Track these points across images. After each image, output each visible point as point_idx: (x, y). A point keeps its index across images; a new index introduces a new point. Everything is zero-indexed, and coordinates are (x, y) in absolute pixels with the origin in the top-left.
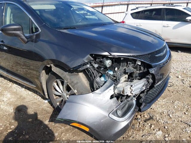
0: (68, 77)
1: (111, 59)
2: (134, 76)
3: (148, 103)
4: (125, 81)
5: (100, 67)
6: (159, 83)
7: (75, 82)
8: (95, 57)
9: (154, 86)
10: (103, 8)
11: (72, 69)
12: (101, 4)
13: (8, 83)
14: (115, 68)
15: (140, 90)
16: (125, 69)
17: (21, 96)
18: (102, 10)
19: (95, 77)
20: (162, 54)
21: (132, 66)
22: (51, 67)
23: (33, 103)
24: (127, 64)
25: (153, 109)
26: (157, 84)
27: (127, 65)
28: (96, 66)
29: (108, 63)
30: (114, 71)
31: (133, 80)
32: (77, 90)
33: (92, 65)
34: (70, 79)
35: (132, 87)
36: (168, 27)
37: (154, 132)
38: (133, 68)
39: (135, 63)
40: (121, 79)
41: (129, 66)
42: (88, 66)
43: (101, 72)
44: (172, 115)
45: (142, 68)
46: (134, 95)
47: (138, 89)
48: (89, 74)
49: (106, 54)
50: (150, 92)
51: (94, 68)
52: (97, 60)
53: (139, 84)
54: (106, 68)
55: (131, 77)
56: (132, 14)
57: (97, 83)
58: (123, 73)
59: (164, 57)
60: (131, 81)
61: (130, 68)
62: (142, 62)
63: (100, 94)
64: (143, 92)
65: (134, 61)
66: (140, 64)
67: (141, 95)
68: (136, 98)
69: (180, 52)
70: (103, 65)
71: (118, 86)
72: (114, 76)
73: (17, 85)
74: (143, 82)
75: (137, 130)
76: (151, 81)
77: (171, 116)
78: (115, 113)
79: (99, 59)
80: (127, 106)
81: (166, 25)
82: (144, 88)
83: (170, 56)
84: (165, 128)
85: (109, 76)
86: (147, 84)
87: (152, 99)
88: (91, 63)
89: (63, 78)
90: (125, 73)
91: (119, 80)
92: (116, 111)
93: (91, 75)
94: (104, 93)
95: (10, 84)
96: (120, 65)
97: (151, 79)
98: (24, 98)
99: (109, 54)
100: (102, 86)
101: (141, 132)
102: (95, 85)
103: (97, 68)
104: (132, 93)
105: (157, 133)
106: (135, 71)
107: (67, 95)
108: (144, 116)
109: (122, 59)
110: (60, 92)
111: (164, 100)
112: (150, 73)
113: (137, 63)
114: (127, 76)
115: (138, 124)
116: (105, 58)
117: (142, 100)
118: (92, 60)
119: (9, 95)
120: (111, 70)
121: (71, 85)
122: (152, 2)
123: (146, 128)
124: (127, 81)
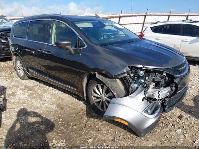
0: (109, 82)
1: (143, 70)
2: (161, 84)
3: (170, 106)
4: (153, 88)
5: (135, 76)
6: (181, 91)
7: (115, 86)
8: (132, 68)
9: (176, 93)
10: (121, 18)
11: (114, 77)
12: (119, 15)
13: (45, 87)
14: (146, 78)
15: (165, 95)
16: (154, 79)
17: (59, 98)
18: (119, 21)
19: (130, 84)
20: (183, 68)
21: (159, 77)
22: (95, 74)
23: (71, 103)
24: (155, 74)
25: (174, 113)
26: (179, 91)
27: (155, 76)
28: (132, 75)
29: (141, 73)
30: (145, 80)
31: (160, 87)
32: (116, 93)
33: (128, 74)
34: (111, 84)
35: (159, 93)
36: (186, 41)
37: (175, 129)
38: (161, 78)
39: (162, 74)
40: (150, 86)
41: (156, 77)
42: (126, 75)
43: (136, 80)
44: (190, 119)
45: (167, 78)
46: (161, 98)
47: (164, 94)
48: (126, 81)
49: (141, 66)
50: (173, 97)
51: (131, 76)
52: (133, 71)
53: (165, 90)
54: (139, 77)
55: (158, 85)
56: (151, 28)
57: (132, 88)
58: (152, 82)
59: (184, 70)
60: (158, 88)
61: (158, 78)
62: (167, 74)
63: (134, 97)
64: (167, 97)
65: (161, 73)
66: (166, 75)
67: (166, 99)
68: (162, 101)
69: (197, 65)
70: (137, 75)
71: (149, 91)
72: (145, 84)
73: (53, 89)
74: (168, 89)
75: (161, 128)
76: (174, 89)
77: (188, 119)
78: (146, 111)
79: (135, 70)
80: (154, 107)
81: (185, 40)
82: (169, 94)
83: (189, 69)
84: (183, 127)
85: (141, 83)
86: (171, 91)
87: (173, 103)
88: (128, 72)
89: (105, 83)
90: (154, 81)
91: (149, 87)
92: (147, 110)
93: (127, 82)
94: (137, 96)
95: (47, 87)
96: (150, 75)
97: (174, 87)
98: (63, 99)
99: (143, 67)
100: (135, 91)
101: (164, 129)
102: (130, 90)
103: (133, 76)
104: (159, 97)
105: (177, 131)
106: (161, 81)
107: (105, 97)
108: (166, 118)
109: (152, 70)
110: (99, 94)
111: (182, 107)
112: (174, 82)
113: (163, 74)
114: (154, 84)
115: (162, 123)
116: (139, 70)
117: (167, 103)
118: (130, 71)
119: (49, 96)
120: (143, 79)
121: (112, 89)
122: (170, 14)
123: (168, 127)
124: (155, 88)
